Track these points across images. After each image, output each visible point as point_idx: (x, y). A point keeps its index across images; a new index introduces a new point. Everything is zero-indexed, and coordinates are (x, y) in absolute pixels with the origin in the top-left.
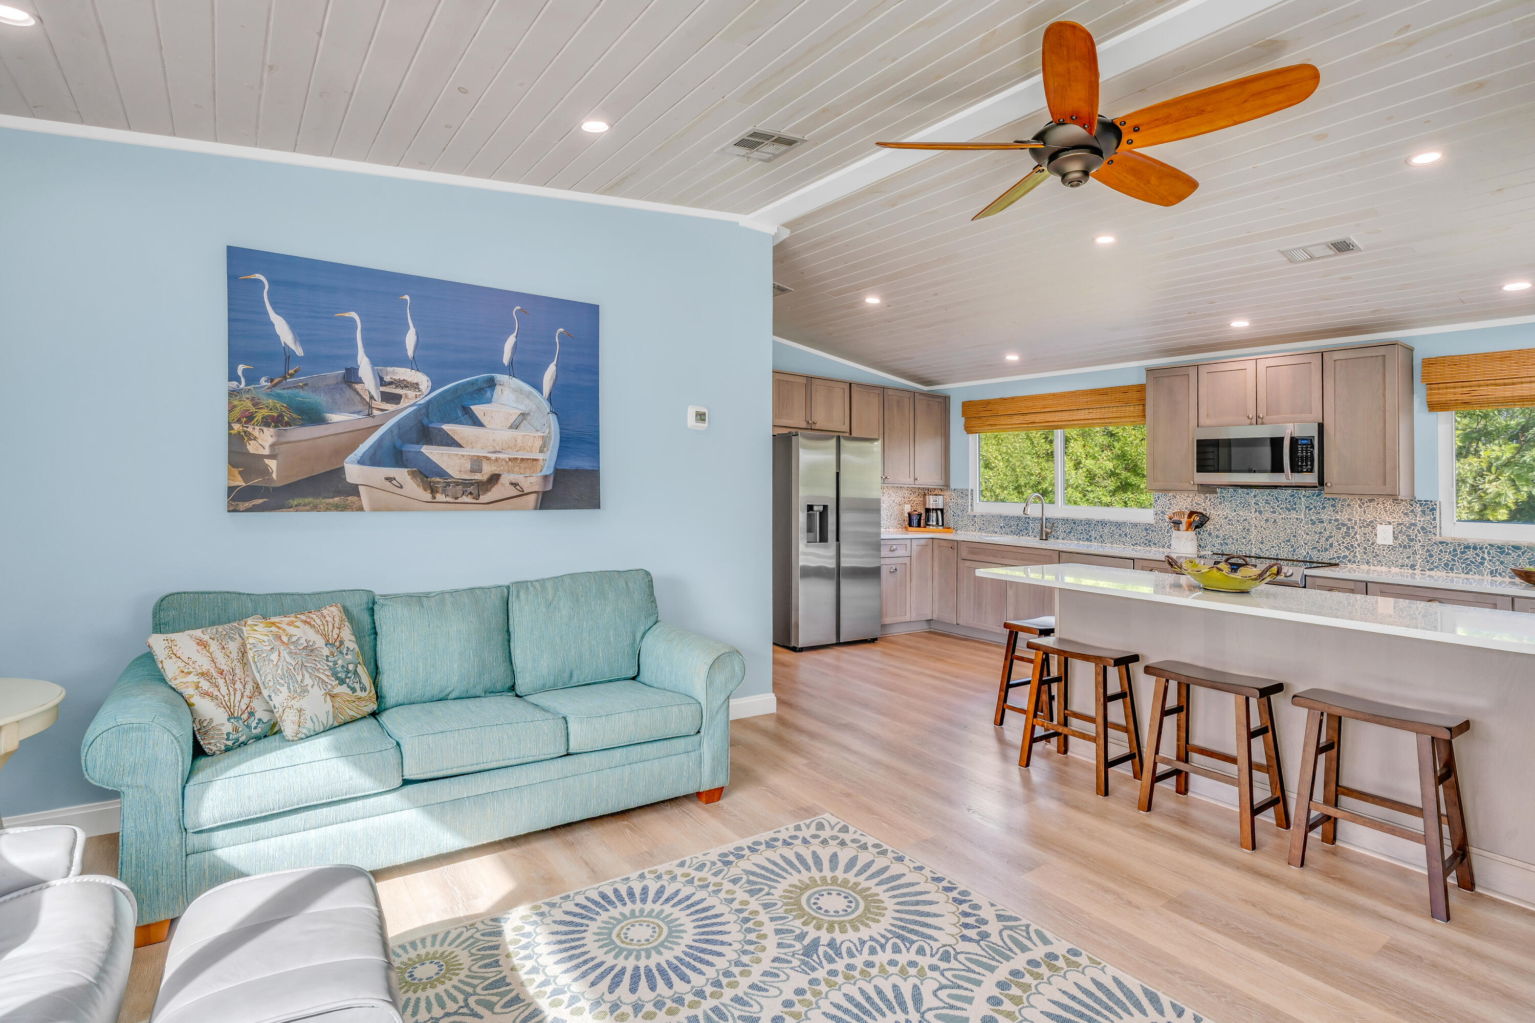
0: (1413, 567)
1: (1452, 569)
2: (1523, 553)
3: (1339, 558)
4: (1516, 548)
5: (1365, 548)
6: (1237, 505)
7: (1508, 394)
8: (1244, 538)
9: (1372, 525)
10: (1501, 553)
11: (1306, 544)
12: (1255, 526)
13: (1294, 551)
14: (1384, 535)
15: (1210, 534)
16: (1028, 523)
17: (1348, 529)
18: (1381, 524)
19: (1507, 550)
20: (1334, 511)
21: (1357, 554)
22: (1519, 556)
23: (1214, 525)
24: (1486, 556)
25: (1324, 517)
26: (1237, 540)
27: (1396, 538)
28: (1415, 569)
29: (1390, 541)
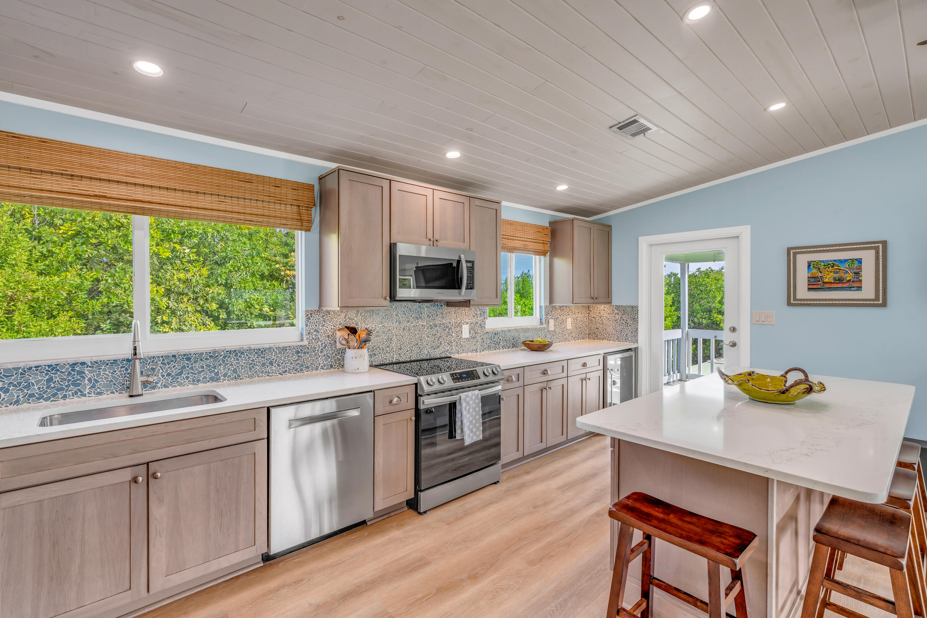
0: (476, 350)
1: (490, 349)
3: (444, 352)
5: (457, 342)
9: (459, 325)
11: (427, 345)
12: (396, 335)
14: (466, 332)
17: (449, 330)
18: (464, 324)
21: (453, 348)
24: (501, 338)
25: (437, 322)
27: (470, 333)
29: (468, 335)
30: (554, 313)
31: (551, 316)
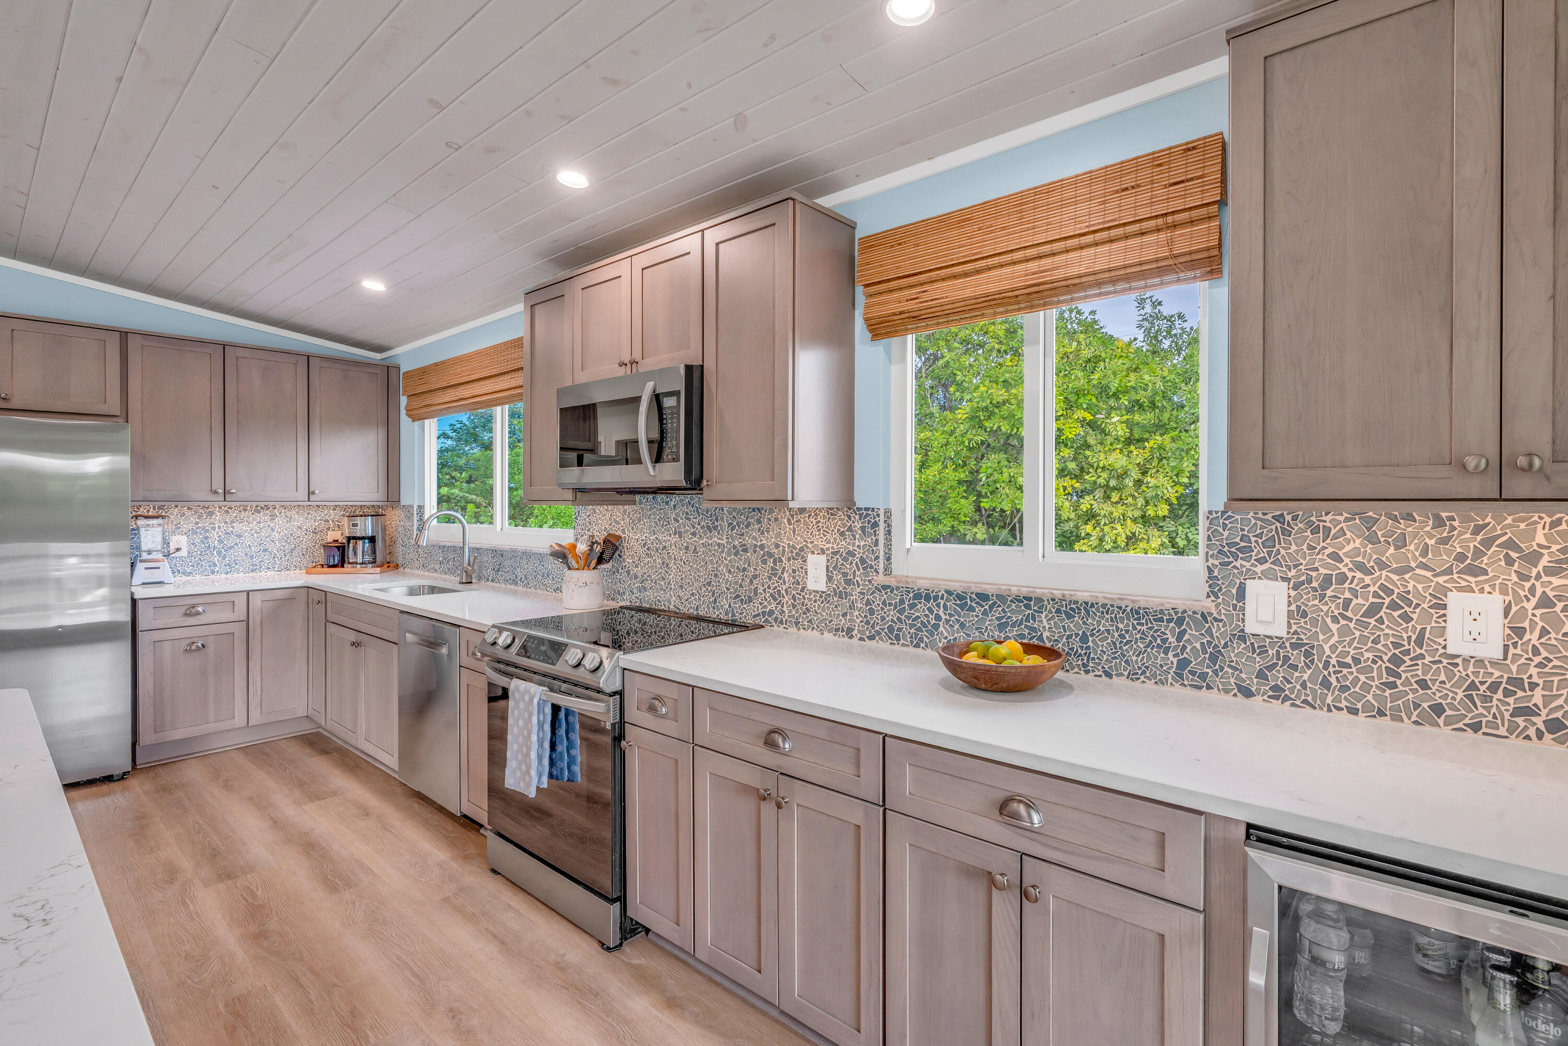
0: (849, 632)
1: (898, 638)
2: (991, 607)
3: (764, 613)
4: (983, 597)
5: (794, 597)
6: (656, 523)
7: (968, 293)
8: (663, 579)
9: (800, 555)
10: (962, 607)
13: (715, 602)
14: (814, 574)
15: (628, 573)
17: (775, 563)
18: (813, 553)
19: (969, 603)
20: (759, 530)
21: (785, 609)
22: (985, 613)
23: (633, 557)
24: (941, 613)
25: (749, 541)
26: (655, 583)
27: (830, 579)
28: (851, 637)
29: (822, 586)
30: (1294, 547)
31: (1262, 561)
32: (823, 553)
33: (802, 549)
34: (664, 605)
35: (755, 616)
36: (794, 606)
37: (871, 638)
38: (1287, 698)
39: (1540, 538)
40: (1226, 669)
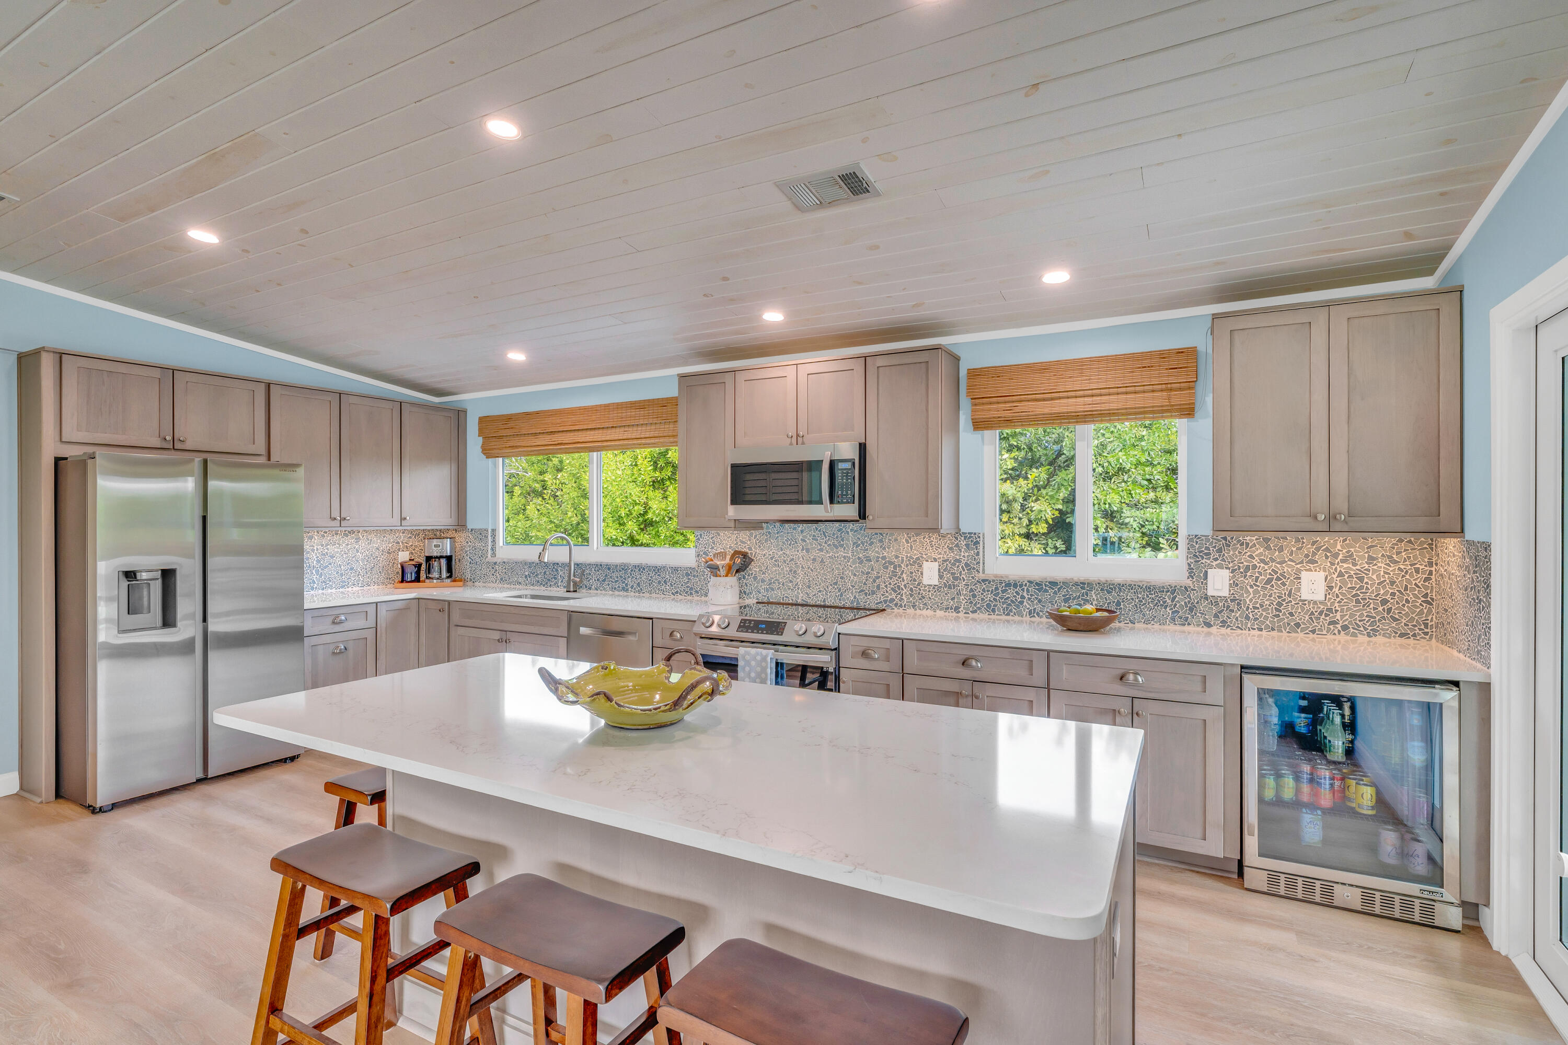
0: (957, 610)
1: (994, 611)
2: (1059, 590)
3: (885, 601)
4: (1053, 584)
5: (911, 590)
6: (784, 543)
8: (791, 582)
9: (918, 563)
10: (1039, 590)
11: (853, 586)
12: (802, 567)
13: (841, 595)
14: (930, 574)
15: (755, 578)
16: (557, 570)
17: (895, 568)
18: (927, 561)
19: (1044, 587)
20: (881, 547)
21: (904, 597)
22: (1055, 593)
23: (760, 567)
24: (1025, 594)
25: (872, 554)
26: (783, 584)
27: (941, 577)
28: (959, 612)
29: (935, 581)
30: (1231, 553)
31: (1216, 559)
32: (935, 560)
33: (918, 559)
34: (792, 600)
35: (877, 604)
36: (911, 595)
37: (974, 612)
38: (1229, 626)
39: (1339, 547)
40: (1198, 614)
